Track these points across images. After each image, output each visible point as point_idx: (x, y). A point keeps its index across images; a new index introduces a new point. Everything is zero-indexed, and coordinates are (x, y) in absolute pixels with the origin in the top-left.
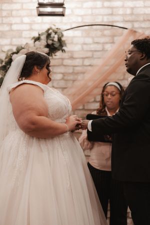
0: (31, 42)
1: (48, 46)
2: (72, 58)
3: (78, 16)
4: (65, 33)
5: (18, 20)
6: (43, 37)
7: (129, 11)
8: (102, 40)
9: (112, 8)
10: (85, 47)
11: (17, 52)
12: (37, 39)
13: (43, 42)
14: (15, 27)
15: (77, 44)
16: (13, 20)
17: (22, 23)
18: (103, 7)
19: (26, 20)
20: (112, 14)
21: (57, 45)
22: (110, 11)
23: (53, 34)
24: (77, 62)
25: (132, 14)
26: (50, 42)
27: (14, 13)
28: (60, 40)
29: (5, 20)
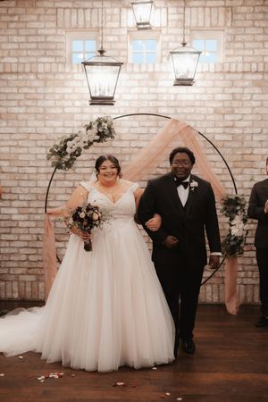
0: (84, 130)
1: (99, 134)
2: (120, 140)
3: (125, 100)
4: (114, 121)
5: (70, 103)
6: (95, 126)
7: (172, 97)
8: (148, 124)
9: (157, 94)
10: (132, 130)
11: (71, 139)
12: (89, 127)
13: (95, 130)
14: (67, 110)
15: (124, 127)
16: (66, 104)
17: (74, 106)
18: (149, 93)
19: (77, 103)
20: (157, 100)
21: (107, 132)
22: (154, 97)
23: (103, 124)
24: (124, 144)
25: (175, 100)
26: (101, 130)
27: (66, 97)
28: (109, 128)
29: (58, 103)
